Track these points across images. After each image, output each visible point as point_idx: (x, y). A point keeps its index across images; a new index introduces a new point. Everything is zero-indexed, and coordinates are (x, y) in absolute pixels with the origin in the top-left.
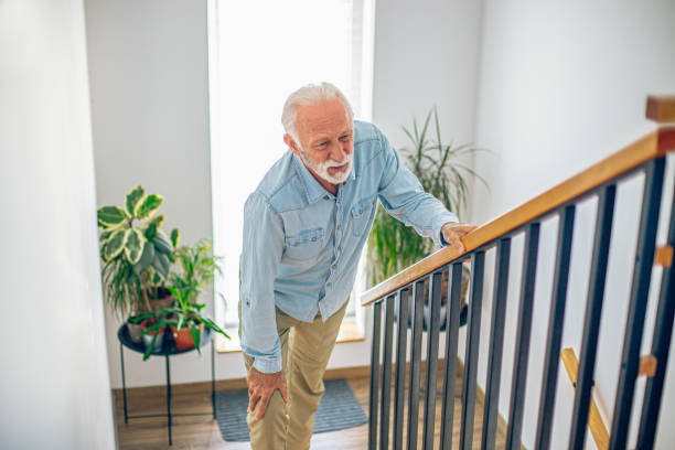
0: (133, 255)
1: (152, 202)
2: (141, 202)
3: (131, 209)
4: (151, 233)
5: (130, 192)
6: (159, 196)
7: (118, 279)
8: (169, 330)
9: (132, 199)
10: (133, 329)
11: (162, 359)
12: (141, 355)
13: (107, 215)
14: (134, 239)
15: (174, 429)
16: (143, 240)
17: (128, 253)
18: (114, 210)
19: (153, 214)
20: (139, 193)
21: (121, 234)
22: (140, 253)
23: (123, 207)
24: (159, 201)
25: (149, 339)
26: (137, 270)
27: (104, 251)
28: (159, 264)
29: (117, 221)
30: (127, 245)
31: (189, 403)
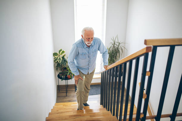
0: (60, 62)
1: (63, 52)
2: (61, 52)
3: (59, 53)
4: (63, 58)
5: (59, 50)
6: (64, 51)
7: (57, 66)
8: (66, 75)
9: (60, 51)
10: (60, 75)
11: (65, 81)
12: (61, 80)
13: (55, 54)
14: (60, 59)
15: (67, 93)
16: (61, 59)
17: (59, 61)
18: (56, 53)
19: (63, 54)
20: (61, 50)
21: (58, 58)
22: (61, 61)
23: (58, 53)
24: (64, 52)
25: (63, 77)
26: (60, 64)
27: (55, 61)
28: (64, 63)
29: (57, 55)
30: (59, 60)
31: (71, 88)
